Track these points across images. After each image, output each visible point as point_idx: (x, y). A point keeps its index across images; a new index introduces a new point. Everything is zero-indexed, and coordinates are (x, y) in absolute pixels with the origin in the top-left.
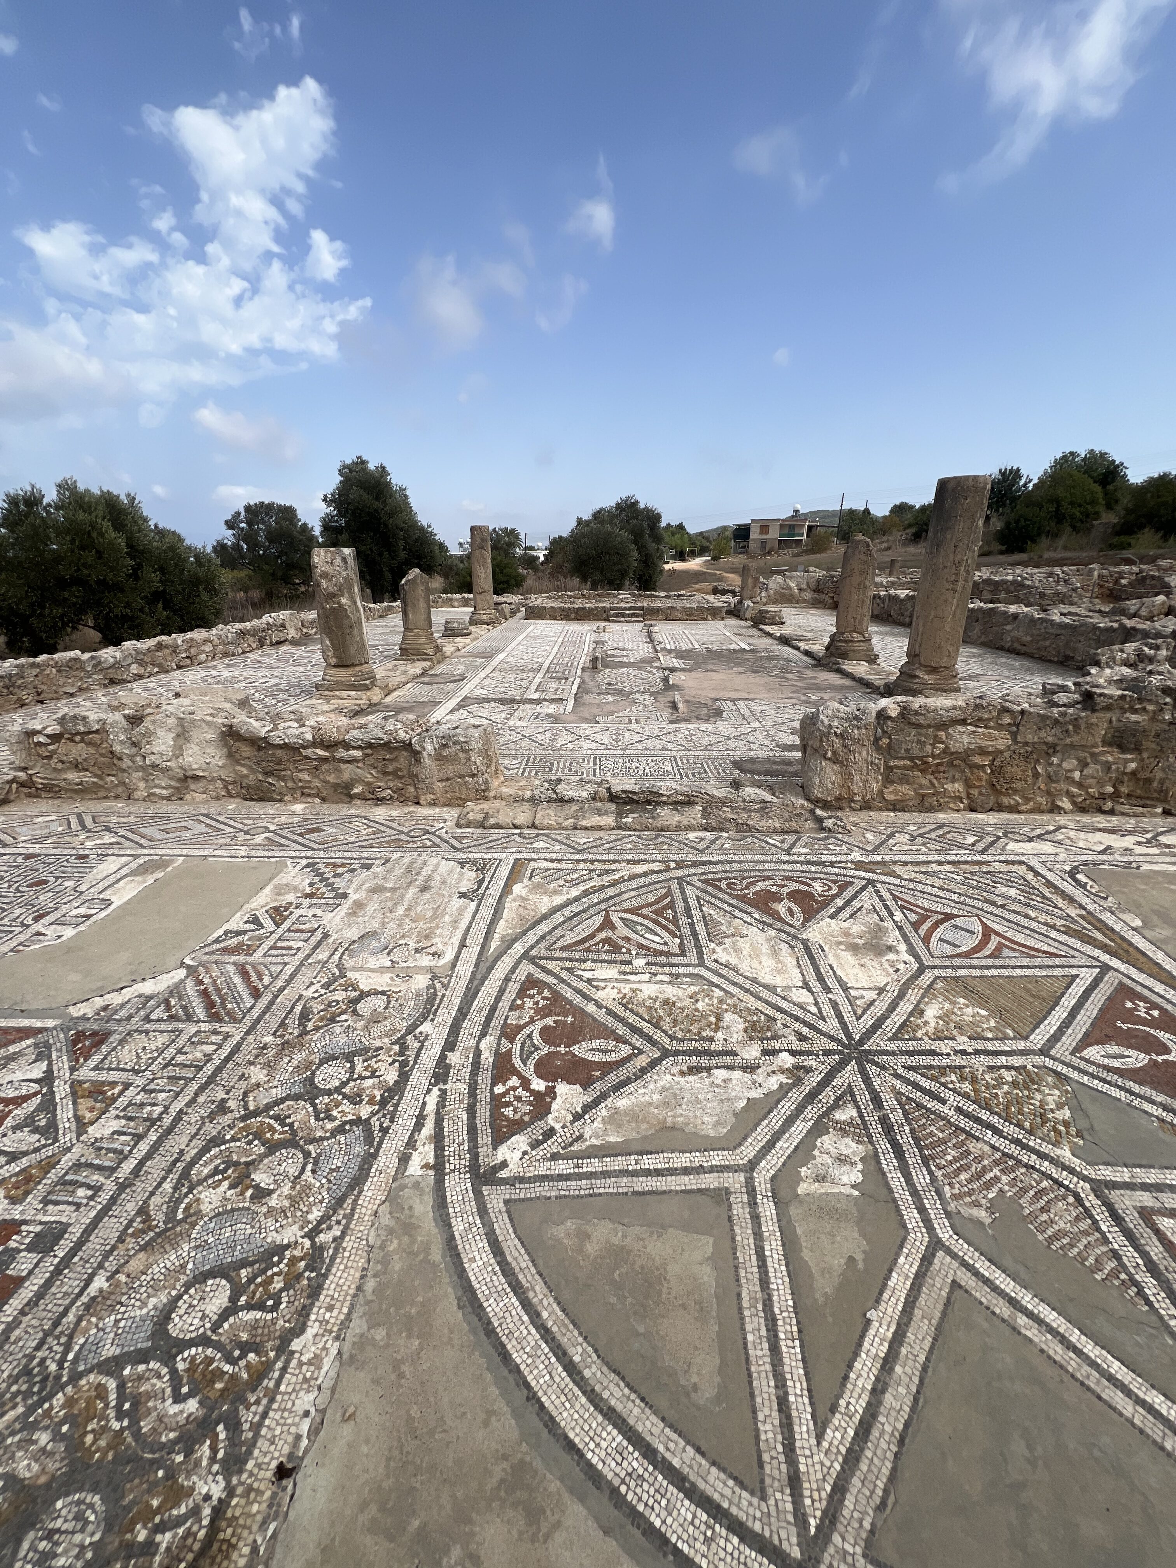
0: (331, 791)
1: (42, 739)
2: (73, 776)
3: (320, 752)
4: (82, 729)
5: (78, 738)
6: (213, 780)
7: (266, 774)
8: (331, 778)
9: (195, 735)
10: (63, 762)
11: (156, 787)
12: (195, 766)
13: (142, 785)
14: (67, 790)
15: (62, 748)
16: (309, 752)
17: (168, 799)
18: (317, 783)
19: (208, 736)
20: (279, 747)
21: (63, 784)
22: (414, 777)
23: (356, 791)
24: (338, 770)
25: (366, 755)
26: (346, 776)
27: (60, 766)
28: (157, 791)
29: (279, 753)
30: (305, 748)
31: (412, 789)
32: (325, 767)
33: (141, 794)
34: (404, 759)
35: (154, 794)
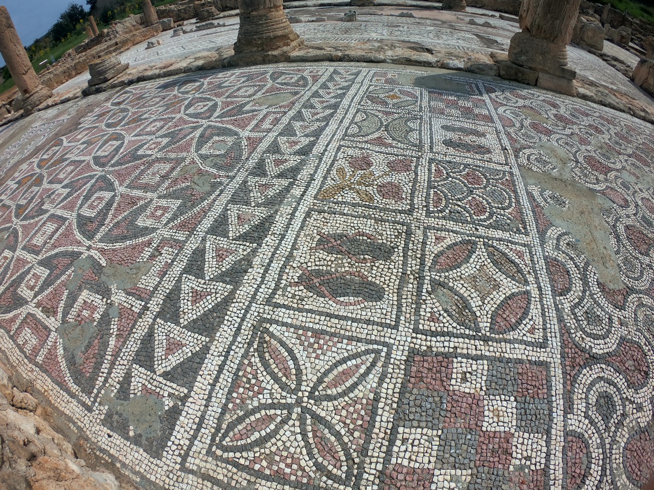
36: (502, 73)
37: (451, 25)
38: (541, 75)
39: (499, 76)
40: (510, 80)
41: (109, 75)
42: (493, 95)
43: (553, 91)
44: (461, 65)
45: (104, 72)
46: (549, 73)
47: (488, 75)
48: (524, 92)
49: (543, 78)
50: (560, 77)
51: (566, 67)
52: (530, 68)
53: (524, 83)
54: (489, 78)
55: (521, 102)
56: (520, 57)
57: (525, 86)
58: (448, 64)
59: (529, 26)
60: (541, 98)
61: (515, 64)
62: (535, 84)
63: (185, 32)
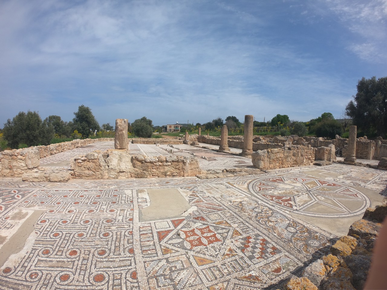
0: (161, 174)
1: (80, 161)
2: (87, 172)
3: (160, 163)
4: (93, 158)
5: (90, 161)
6: (127, 172)
7: (143, 170)
8: (162, 171)
9: (123, 160)
10: (85, 168)
11: (111, 175)
12: (123, 169)
13: (107, 174)
14: (84, 176)
15: (85, 163)
16: (157, 164)
17: (114, 178)
18: (157, 172)
19: (127, 160)
20: (148, 162)
21: (83, 174)
22: (183, 169)
23: (168, 174)
24: (164, 168)
25: (172, 164)
26: (166, 170)
27: (84, 169)
28: (111, 176)
29: (148, 164)
30: (155, 162)
31: (182, 172)
32: (160, 167)
33: (106, 177)
34: (181, 165)
35: (110, 177)
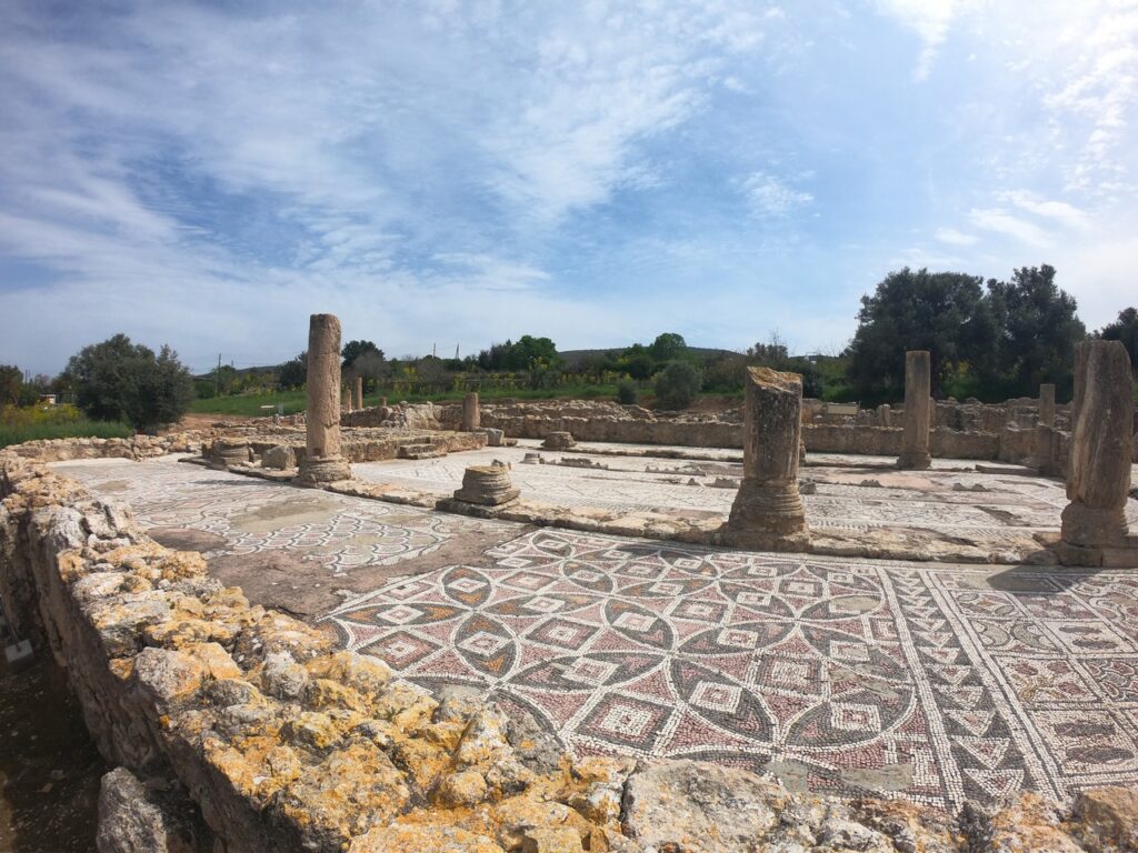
36: (1064, 559)
37: (939, 497)
38: (1105, 553)
39: (1060, 563)
40: (1074, 566)
41: (499, 496)
42: (1073, 588)
43: (1122, 567)
44: (1017, 557)
45: (492, 490)
46: (1112, 547)
47: (1049, 565)
48: (1097, 577)
49: (1109, 555)
50: (1125, 548)
51: (1129, 534)
52: (1093, 547)
53: (1088, 566)
54: (1051, 568)
55: (1104, 591)
56: (1080, 535)
57: (1091, 569)
58: (1004, 558)
59: (1083, 495)
60: (1117, 580)
61: (1074, 545)
62: (1101, 565)
63: (542, 461)
